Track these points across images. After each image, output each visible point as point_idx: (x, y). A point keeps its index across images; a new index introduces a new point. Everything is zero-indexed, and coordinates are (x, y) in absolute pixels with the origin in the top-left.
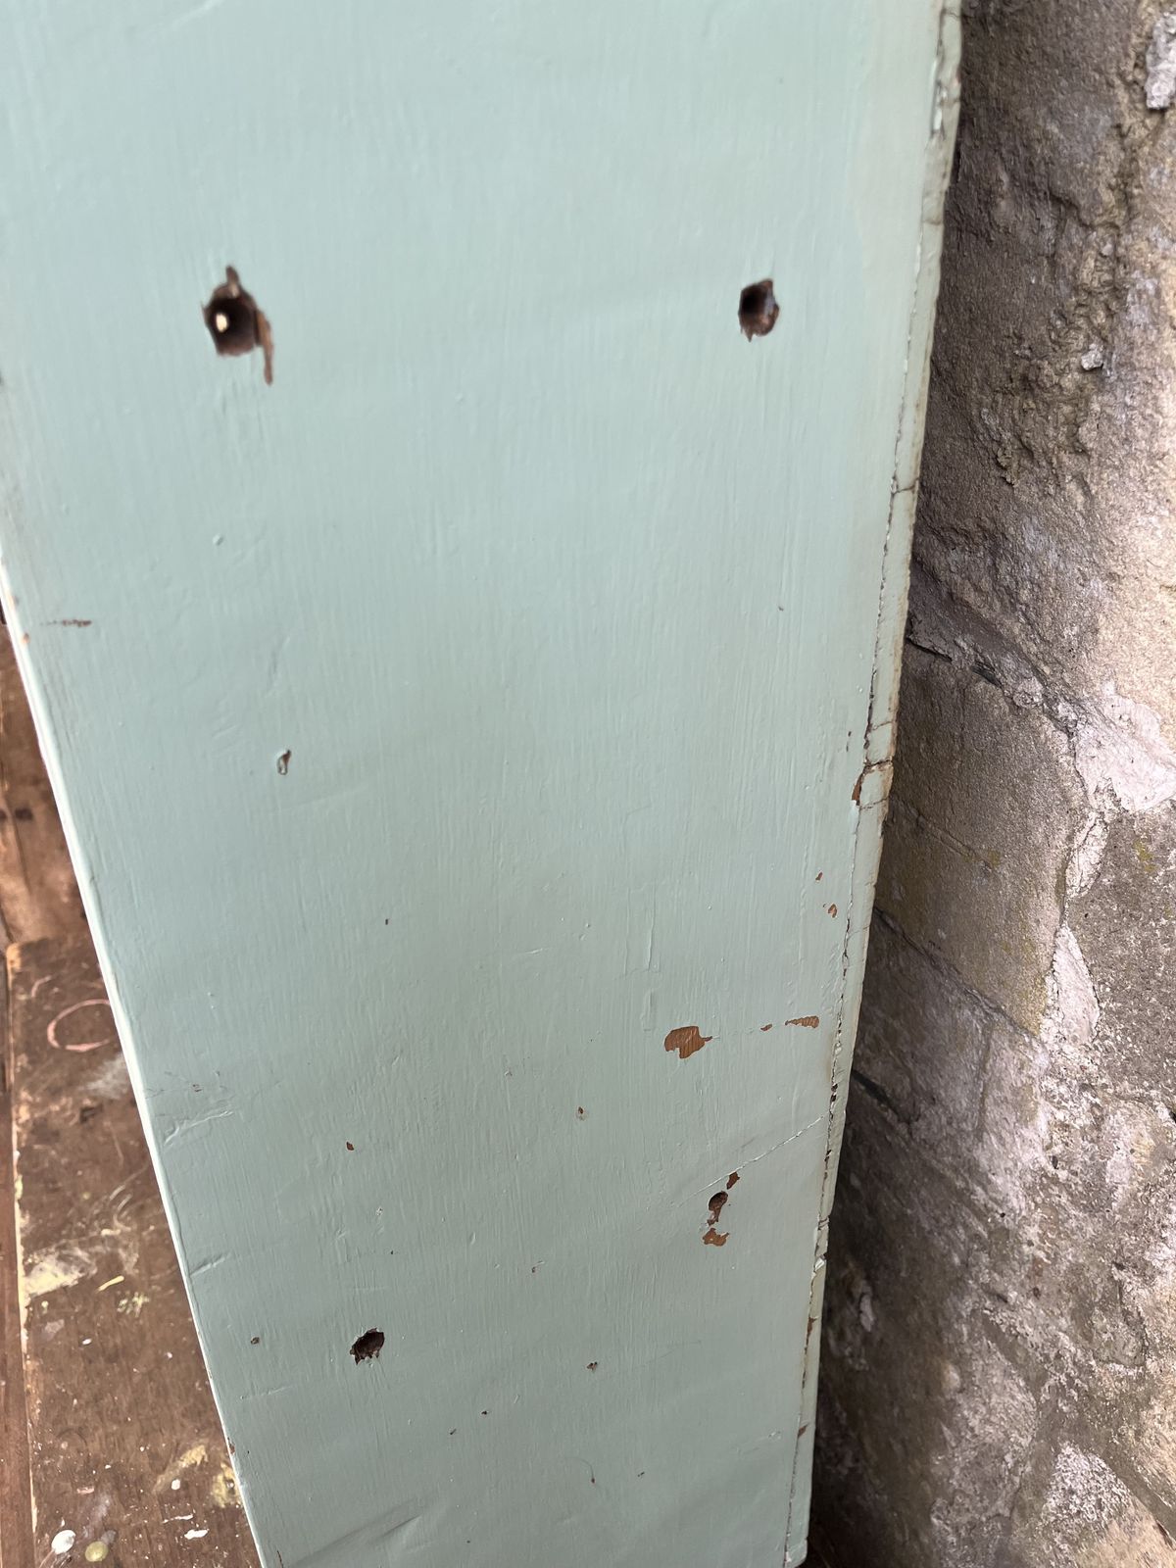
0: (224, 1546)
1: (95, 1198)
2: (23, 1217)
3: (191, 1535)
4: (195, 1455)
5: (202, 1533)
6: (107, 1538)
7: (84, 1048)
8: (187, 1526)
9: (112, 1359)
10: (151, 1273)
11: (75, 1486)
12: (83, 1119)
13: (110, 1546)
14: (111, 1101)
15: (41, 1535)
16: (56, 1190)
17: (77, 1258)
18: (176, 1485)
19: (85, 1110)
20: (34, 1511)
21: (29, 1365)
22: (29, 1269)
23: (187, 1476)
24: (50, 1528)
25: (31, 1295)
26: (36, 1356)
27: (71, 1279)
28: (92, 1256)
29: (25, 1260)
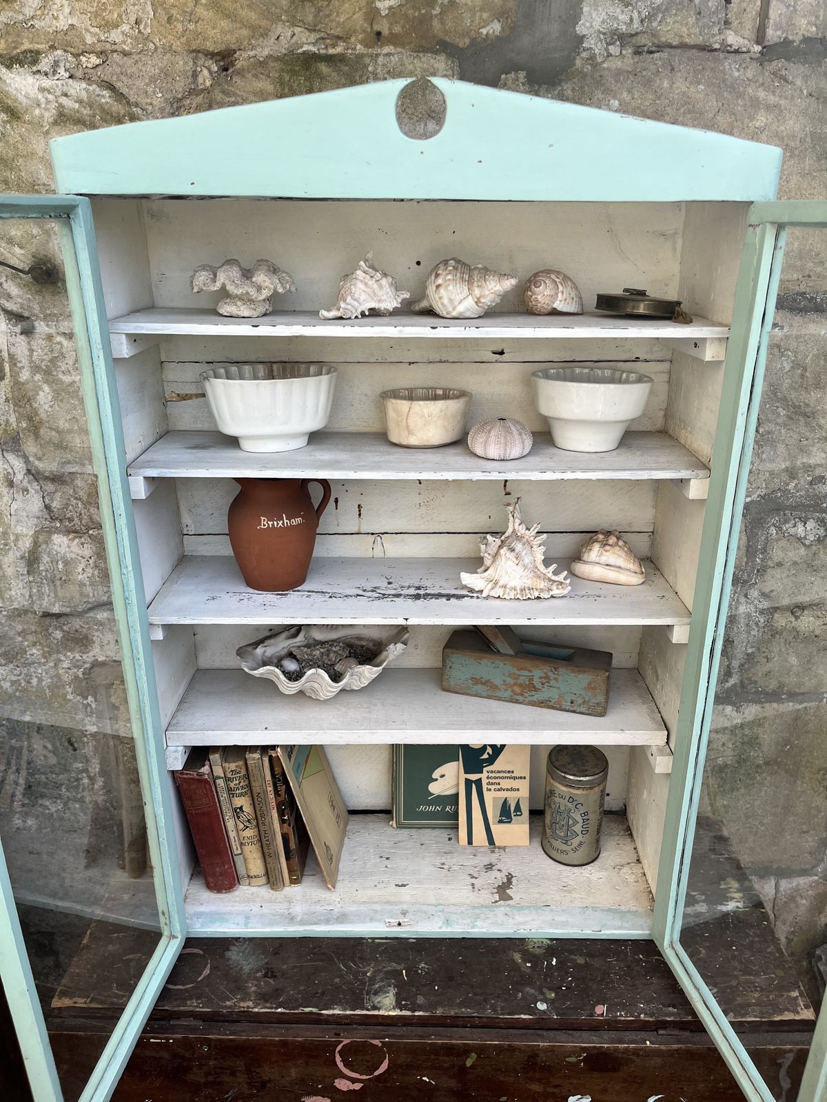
0: (563, 954)
1: (341, 976)
2: (333, 1009)
3: (554, 963)
4: (517, 957)
5: (555, 960)
6: (545, 990)
7: (207, 971)
8: (550, 963)
9: (451, 979)
10: (408, 959)
11: (516, 999)
12: (274, 977)
13: (550, 990)
14: (267, 963)
15: (536, 1014)
16: (323, 993)
17: (379, 987)
18: (529, 965)
19: (265, 976)
20: (522, 1016)
21: (439, 1012)
22: (375, 1008)
23: (525, 961)
24: (534, 1011)
25: (394, 1008)
26: (436, 1008)
27: (392, 992)
28: (382, 980)
29: (368, 1010)
